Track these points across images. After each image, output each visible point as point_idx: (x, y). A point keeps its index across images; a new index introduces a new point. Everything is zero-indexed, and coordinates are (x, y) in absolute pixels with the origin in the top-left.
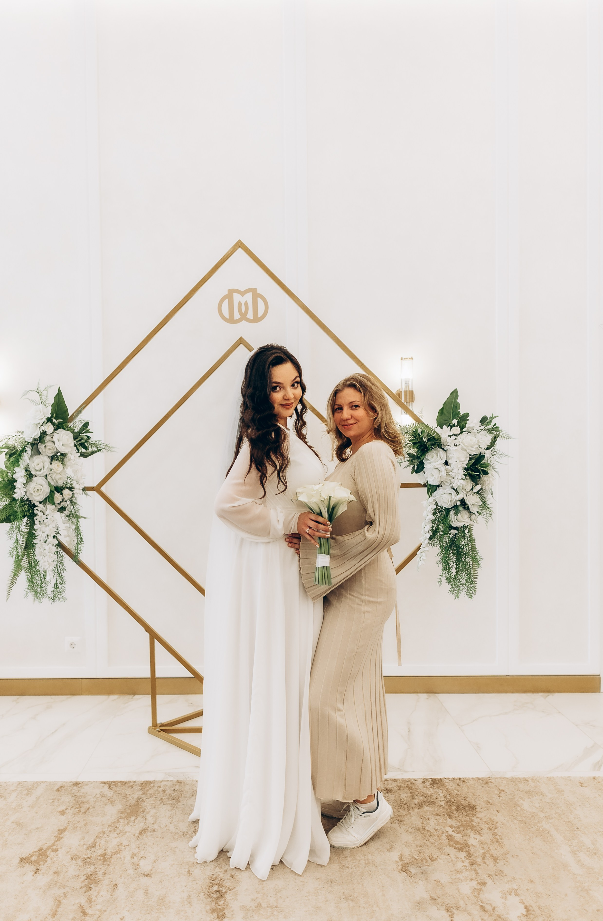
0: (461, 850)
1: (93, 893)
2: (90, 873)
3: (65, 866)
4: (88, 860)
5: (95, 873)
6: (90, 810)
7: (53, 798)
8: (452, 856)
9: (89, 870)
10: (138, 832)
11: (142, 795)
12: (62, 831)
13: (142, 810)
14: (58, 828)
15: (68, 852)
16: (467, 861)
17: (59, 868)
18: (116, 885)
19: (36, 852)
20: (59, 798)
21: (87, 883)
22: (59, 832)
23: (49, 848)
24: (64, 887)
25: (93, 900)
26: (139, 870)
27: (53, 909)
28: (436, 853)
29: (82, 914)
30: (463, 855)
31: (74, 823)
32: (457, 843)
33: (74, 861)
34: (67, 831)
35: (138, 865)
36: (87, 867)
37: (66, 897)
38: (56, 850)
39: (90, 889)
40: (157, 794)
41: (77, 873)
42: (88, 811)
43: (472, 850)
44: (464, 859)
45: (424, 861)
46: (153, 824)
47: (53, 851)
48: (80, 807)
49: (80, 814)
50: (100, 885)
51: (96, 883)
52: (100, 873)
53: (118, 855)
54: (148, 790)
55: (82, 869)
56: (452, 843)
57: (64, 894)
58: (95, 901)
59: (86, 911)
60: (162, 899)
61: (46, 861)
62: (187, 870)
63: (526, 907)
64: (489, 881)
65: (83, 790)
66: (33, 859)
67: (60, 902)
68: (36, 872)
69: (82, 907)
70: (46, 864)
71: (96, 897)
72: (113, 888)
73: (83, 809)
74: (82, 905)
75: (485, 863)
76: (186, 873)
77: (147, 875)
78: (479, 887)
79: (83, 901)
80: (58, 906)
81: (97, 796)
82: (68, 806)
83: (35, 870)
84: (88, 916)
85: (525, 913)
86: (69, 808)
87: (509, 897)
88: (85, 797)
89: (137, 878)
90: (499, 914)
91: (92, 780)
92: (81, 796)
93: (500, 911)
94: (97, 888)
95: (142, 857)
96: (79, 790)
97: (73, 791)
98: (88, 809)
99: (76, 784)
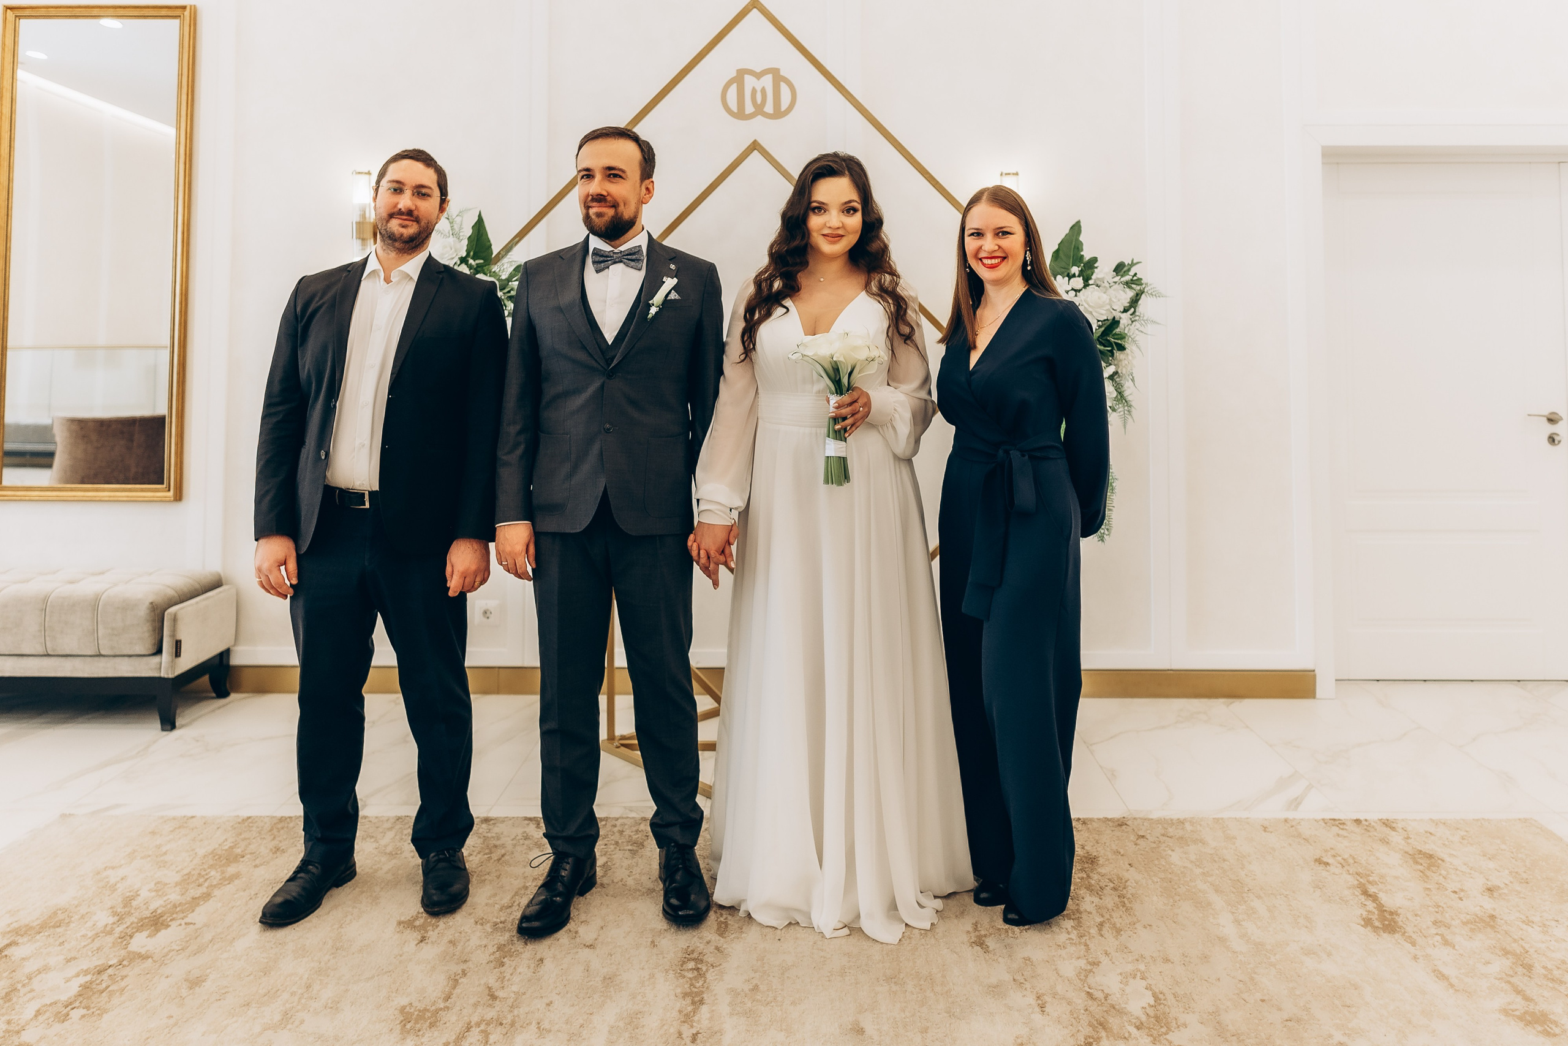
1: (507, 970)
2: (503, 943)
3: (467, 933)
4: (501, 925)
5: (510, 943)
6: (507, 857)
9: (501, 938)
15: (471, 915)
16: (1075, 932)
17: (456, 935)
18: (541, 960)
21: (498, 956)
24: (463, 962)
25: (507, 978)
26: (578, 940)
27: (447, 990)
29: (489, 997)
30: (1072, 925)
33: (479, 926)
35: (576, 932)
36: (499, 934)
37: (466, 975)
39: (502, 964)
40: (609, 836)
41: (484, 943)
42: (503, 859)
43: (1085, 917)
48: (491, 853)
50: (517, 959)
51: (511, 956)
55: (491, 937)
57: (463, 971)
58: (509, 980)
59: (496, 994)
60: (610, 978)
61: (437, 926)
62: (650, 940)
63: (1154, 995)
64: (1105, 961)
65: (496, 830)
66: (417, 923)
67: (456, 981)
68: (421, 941)
69: (490, 988)
70: (437, 931)
71: (511, 975)
72: (538, 963)
73: (495, 856)
74: (490, 986)
75: (1102, 936)
76: (649, 944)
77: (590, 946)
78: (1089, 967)
79: (492, 981)
80: (454, 988)
81: (518, 838)
82: (473, 851)
83: (419, 938)
84: (498, 1000)
85: (1152, 1003)
86: (475, 853)
87: (1131, 981)
88: (498, 838)
89: (575, 950)
90: (1114, 1003)
91: (511, 815)
92: (493, 837)
93: (1116, 999)
94: (514, 964)
95: (583, 922)
96: (490, 830)
97: (481, 831)
98: (503, 856)
99: (487, 820)
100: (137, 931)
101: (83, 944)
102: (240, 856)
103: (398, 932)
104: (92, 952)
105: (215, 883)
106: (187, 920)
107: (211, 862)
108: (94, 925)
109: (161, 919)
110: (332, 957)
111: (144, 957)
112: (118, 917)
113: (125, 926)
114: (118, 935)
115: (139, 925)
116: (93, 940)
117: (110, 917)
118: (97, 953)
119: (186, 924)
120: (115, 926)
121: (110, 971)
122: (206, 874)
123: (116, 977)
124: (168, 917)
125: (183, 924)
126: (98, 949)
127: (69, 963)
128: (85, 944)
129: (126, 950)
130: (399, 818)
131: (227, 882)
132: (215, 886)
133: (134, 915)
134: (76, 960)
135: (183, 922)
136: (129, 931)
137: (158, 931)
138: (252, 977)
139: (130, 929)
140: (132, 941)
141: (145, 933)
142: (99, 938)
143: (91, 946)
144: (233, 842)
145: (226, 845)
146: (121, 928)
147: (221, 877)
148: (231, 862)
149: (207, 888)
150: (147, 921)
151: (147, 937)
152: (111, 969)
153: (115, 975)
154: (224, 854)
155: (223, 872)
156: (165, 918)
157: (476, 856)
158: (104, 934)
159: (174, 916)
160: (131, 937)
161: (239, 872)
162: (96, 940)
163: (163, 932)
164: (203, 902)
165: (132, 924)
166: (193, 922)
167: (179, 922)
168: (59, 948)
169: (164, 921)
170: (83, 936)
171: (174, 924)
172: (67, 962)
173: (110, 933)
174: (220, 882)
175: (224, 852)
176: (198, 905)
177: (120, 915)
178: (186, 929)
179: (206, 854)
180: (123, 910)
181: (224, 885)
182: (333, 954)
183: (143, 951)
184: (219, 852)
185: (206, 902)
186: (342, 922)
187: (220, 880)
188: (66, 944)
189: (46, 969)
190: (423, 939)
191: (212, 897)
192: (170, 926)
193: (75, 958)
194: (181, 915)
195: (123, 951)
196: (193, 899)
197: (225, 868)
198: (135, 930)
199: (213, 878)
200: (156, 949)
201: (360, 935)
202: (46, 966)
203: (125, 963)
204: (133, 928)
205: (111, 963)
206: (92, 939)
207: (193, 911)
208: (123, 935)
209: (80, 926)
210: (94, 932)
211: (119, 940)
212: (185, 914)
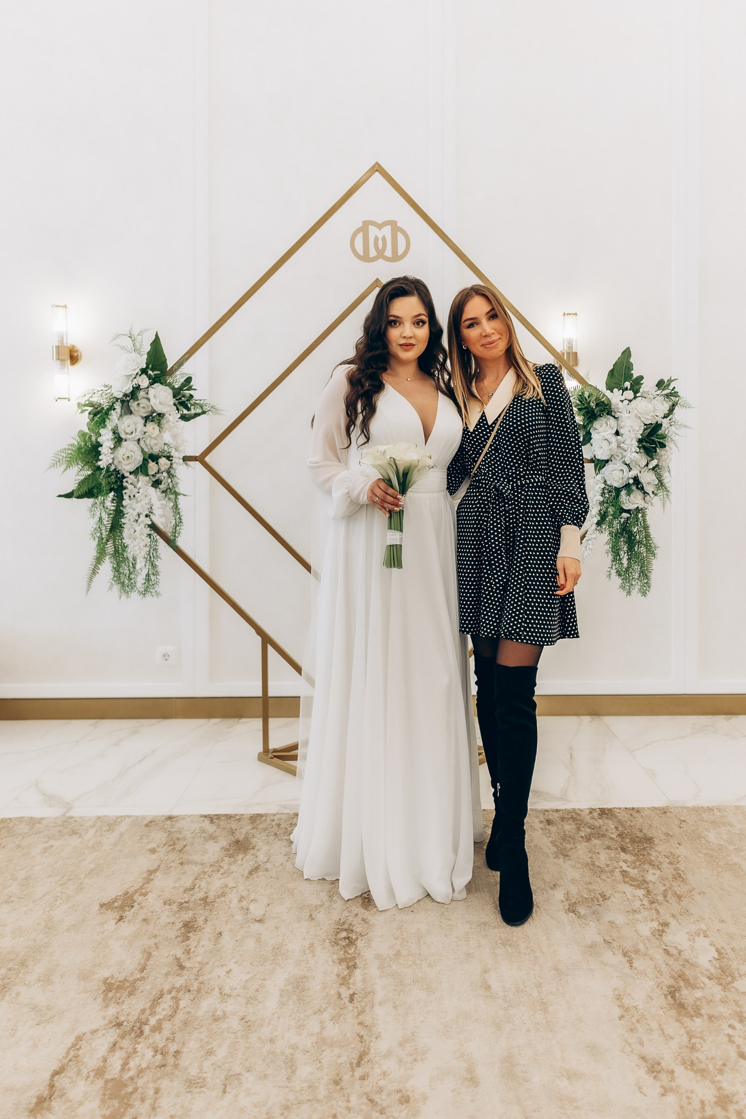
0: (638, 887)
1: (192, 943)
2: (188, 920)
3: (157, 912)
4: (185, 905)
5: (194, 920)
6: (187, 848)
7: (140, 834)
8: (627, 893)
9: (186, 916)
10: (247, 871)
11: (252, 829)
12: (151, 872)
13: (251, 846)
14: (147, 869)
15: (159, 896)
16: (647, 899)
17: (149, 914)
18: (220, 934)
19: (120, 896)
20: (149, 834)
21: (184, 931)
22: (149, 873)
23: (136, 891)
24: (155, 936)
25: (192, 950)
26: (249, 916)
27: (142, 962)
28: (608, 891)
29: (178, 968)
30: (640, 892)
31: (167, 862)
32: (634, 879)
33: (167, 906)
34: (158, 872)
35: (248, 909)
36: (184, 912)
37: (157, 948)
38: (145, 894)
39: (188, 939)
40: (270, 829)
41: (172, 920)
42: (185, 849)
43: (651, 885)
44: (642, 897)
45: (595, 900)
46: (266, 862)
47: (142, 894)
48: (174, 844)
49: (175, 852)
50: (200, 933)
51: (195, 931)
52: (200, 920)
53: (223, 899)
54: (259, 824)
55: (177, 915)
56: (627, 879)
57: (156, 944)
58: (194, 952)
59: (184, 964)
60: (278, 948)
61: (132, 907)
62: (308, 914)
63: (717, 950)
64: (673, 922)
65: (178, 825)
66: (116, 904)
67: (150, 954)
68: (120, 920)
69: (178, 959)
70: (132, 911)
71: (196, 947)
72: (217, 936)
73: (178, 847)
74: (178, 957)
76: (307, 917)
77: (260, 921)
78: (661, 927)
79: (179, 952)
80: (148, 959)
81: (196, 832)
82: (161, 843)
83: (118, 917)
84: (186, 969)
85: (717, 956)
86: (162, 845)
87: (697, 938)
88: (180, 833)
89: (247, 925)
90: (687, 957)
91: (189, 813)
92: (175, 831)
94: (197, 938)
95: (252, 901)
96: (173, 825)
97: (166, 826)
98: (185, 847)
99: (170, 818)
103: (100, 912)
130: (99, 818)
157: (163, 847)
190: (121, 918)
201: (68, 916)
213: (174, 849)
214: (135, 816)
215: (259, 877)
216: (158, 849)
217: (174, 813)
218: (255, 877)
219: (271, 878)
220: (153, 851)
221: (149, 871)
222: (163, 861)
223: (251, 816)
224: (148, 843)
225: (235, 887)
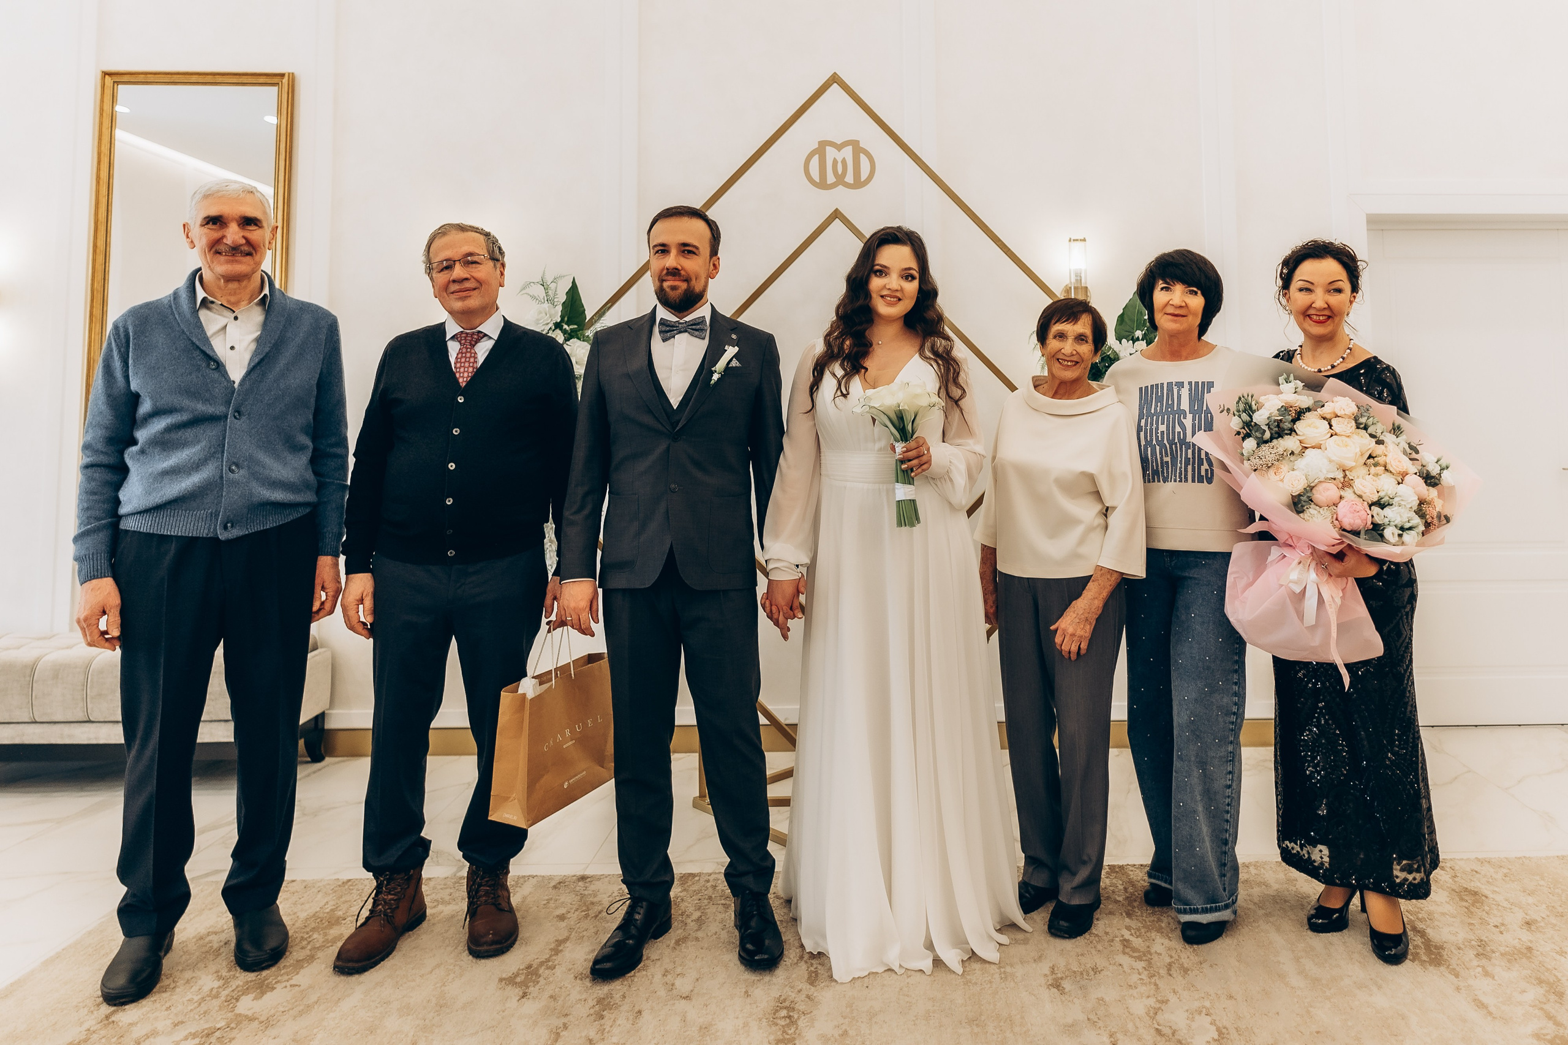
0: (1140, 959)
1: (607, 1022)
2: (603, 997)
3: (566, 988)
5: (609, 996)
7: (547, 897)
8: (1125, 966)
9: (600, 992)
10: (673, 941)
11: (681, 892)
12: (560, 942)
13: (680, 912)
14: (555, 938)
15: (570, 970)
16: (1146, 973)
17: (557, 990)
19: (523, 969)
20: (557, 897)
21: (598, 1010)
22: (557, 943)
23: (542, 964)
24: (565, 1015)
25: (606, 1030)
26: (674, 992)
27: (549, 1043)
28: (1101, 962)
30: (1140, 965)
31: (579, 930)
32: (1134, 950)
33: (578, 981)
34: (568, 942)
35: (673, 985)
37: (567, 1028)
38: (553, 968)
39: (602, 1017)
40: (703, 891)
41: (583, 997)
42: (600, 916)
43: (1155, 958)
44: (1140, 971)
45: (1085, 974)
46: (697, 930)
47: (548, 968)
48: (588, 910)
49: (589, 919)
52: (617, 997)
53: (645, 972)
54: (690, 885)
55: (590, 991)
56: (1127, 950)
57: (564, 1024)
58: (608, 1032)
60: (706, 1028)
61: (538, 982)
62: (744, 990)
63: (1218, 1030)
64: (1173, 999)
65: (592, 887)
66: (518, 979)
67: (558, 1034)
68: (523, 997)
69: (590, 1040)
70: (537, 987)
71: (611, 1027)
72: (635, 1015)
73: (592, 913)
75: (1170, 975)
76: (742, 994)
77: (686, 998)
78: (1158, 1005)
79: (591, 1033)
81: (614, 895)
82: (571, 909)
83: (521, 993)
85: (1216, 1037)
86: (573, 911)
87: (1197, 1017)
88: (595, 896)
89: (671, 1002)
90: (1181, 1038)
91: (606, 873)
92: (590, 894)
93: (1183, 1035)
94: (613, 1016)
95: (679, 974)
96: (586, 887)
97: (578, 888)
98: (600, 912)
99: (583, 878)
100: (243, 994)
101: (190, 1008)
102: (341, 919)
103: (500, 989)
104: (199, 1016)
105: (318, 946)
106: (292, 982)
107: (313, 925)
108: (200, 989)
109: (266, 982)
110: (436, 1014)
111: (251, 1019)
112: (223, 981)
113: (231, 989)
114: (224, 999)
115: (245, 988)
116: (200, 1004)
117: (215, 981)
118: (204, 1016)
119: (291, 986)
120: (220, 990)
121: (218, 1034)
122: (310, 937)
123: (223, 1039)
124: (273, 979)
125: (289, 986)
126: (205, 1013)
127: (177, 1027)
128: (192, 1008)
129: (233, 1013)
131: (330, 944)
132: (318, 948)
133: (239, 978)
134: (183, 1024)
135: (288, 984)
136: (235, 994)
137: (263, 993)
138: (359, 1035)
139: (236, 992)
140: (238, 1004)
141: (251, 996)
142: (205, 1002)
143: (198, 1009)
144: (334, 905)
145: (328, 908)
146: (226, 992)
147: (323, 940)
148: (333, 925)
149: (310, 950)
150: (252, 983)
151: (253, 1000)
152: (219, 1031)
153: (223, 1037)
154: (326, 917)
155: (325, 934)
156: (270, 980)
157: (574, 913)
158: (210, 998)
159: (279, 978)
160: (237, 1000)
161: (342, 934)
162: (202, 1005)
163: (269, 994)
164: (306, 965)
165: (237, 987)
166: (298, 984)
167: (284, 984)
168: (166, 1013)
169: (268, 984)
170: (189, 1000)
171: (279, 986)
172: (175, 1026)
173: (217, 996)
174: (323, 944)
175: (326, 915)
176: (302, 967)
177: (226, 978)
178: (291, 990)
179: (308, 917)
180: (227, 974)
181: (328, 947)
182: (437, 1011)
183: (250, 1013)
184: (321, 915)
185: (310, 964)
186: (445, 980)
187: (324, 942)
188: (172, 1008)
189: (154, 1033)
190: (524, 995)
191: (315, 959)
192: (275, 988)
193: (182, 1022)
194: (286, 978)
195: (231, 1013)
196: (297, 961)
197: (327, 931)
198: (241, 993)
199: (316, 940)
200: (263, 1011)
201: (462, 992)
202: (154, 1030)
203: (233, 1025)
204: (239, 991)
205: (218, 1026)
206: (198, 1003)
207: (297, 974)
208: (229, 998)
209: (185, 991)
210: (199, 997)
211: (226, 1004)
212: (290, 977)
213: (587, 916)
214: (541, 876)
215: (687, 948)
216: (569, 916)
217: (588, 872)
218: (683, 948)
219: (702, 949)
220: (562, 918)
221: (557, 941)
222: (574, 929)
223: (682, 875)
224: (557, 908)
225: (659, 959)
